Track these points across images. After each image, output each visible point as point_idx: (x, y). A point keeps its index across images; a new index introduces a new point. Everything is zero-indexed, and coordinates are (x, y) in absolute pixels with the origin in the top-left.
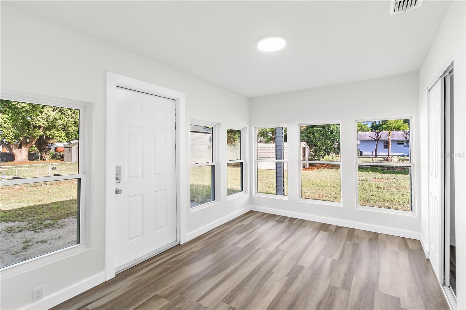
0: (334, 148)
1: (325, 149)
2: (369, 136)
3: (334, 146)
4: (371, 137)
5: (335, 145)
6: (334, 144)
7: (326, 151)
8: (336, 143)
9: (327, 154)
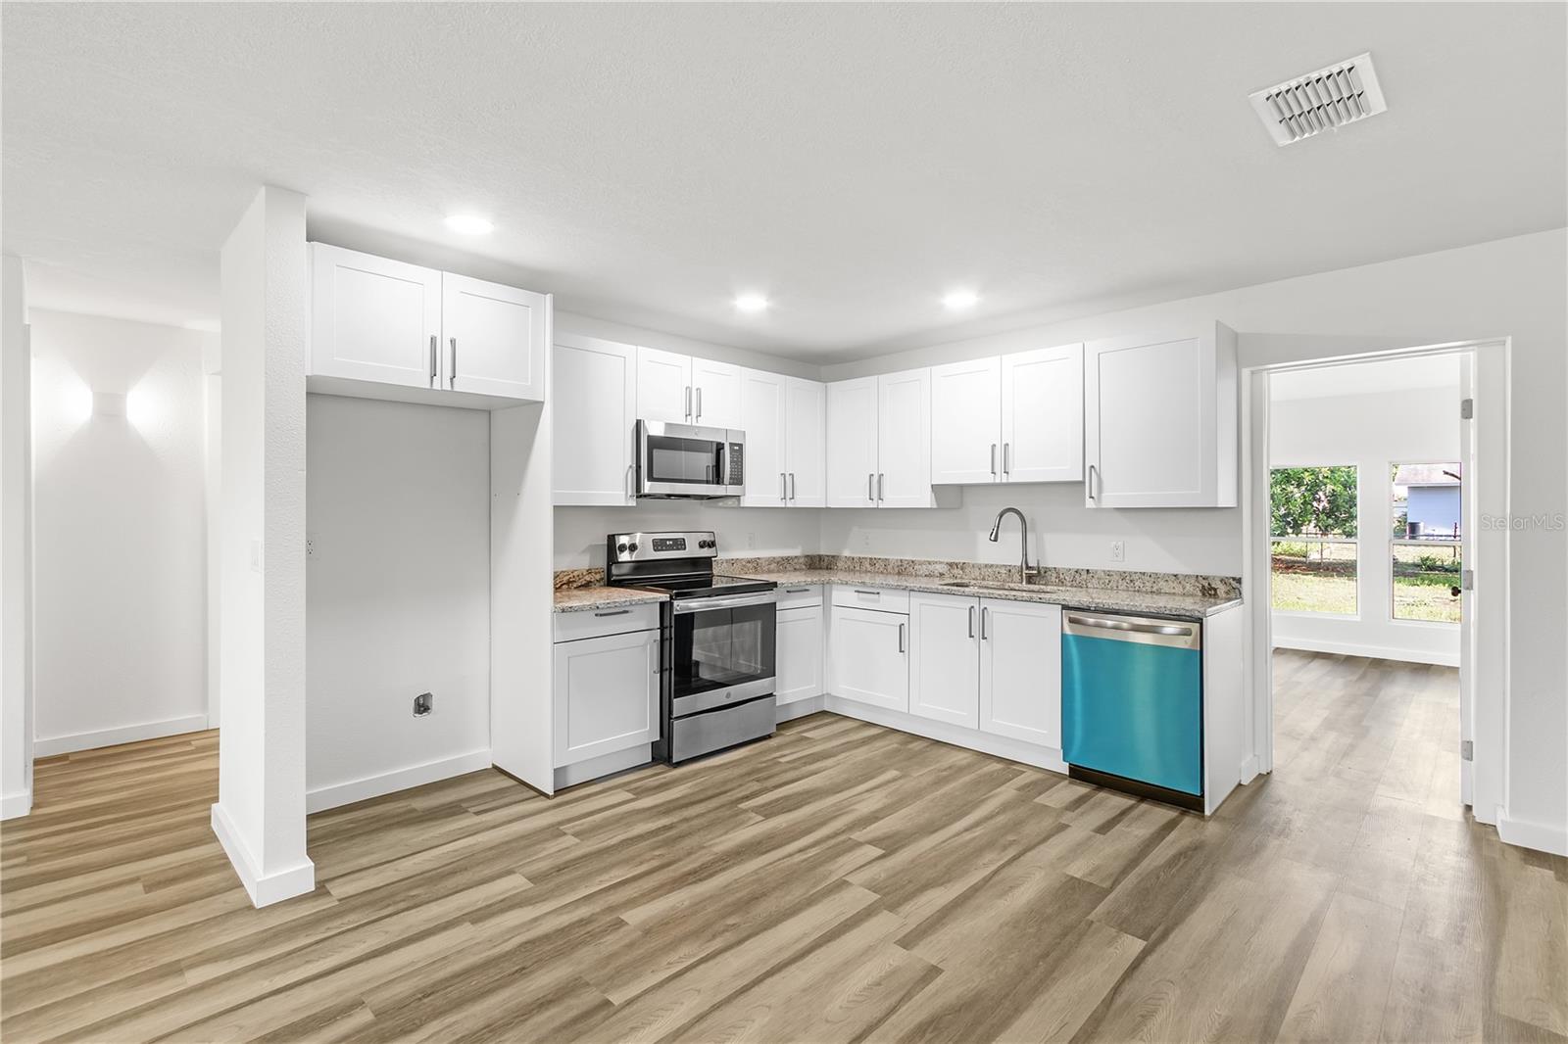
0: (1316, 512)
1: (1285, 516)
2: (1446, 473)
3: (1315, 504)
4: (1453, 475)
5: (1319, 500)
6: (1315, 499)
7: (1289, 520)
8: (1323, 498)
9: (1290, 531)
